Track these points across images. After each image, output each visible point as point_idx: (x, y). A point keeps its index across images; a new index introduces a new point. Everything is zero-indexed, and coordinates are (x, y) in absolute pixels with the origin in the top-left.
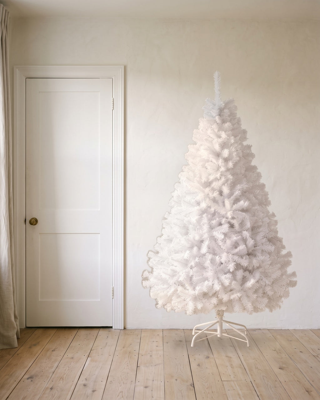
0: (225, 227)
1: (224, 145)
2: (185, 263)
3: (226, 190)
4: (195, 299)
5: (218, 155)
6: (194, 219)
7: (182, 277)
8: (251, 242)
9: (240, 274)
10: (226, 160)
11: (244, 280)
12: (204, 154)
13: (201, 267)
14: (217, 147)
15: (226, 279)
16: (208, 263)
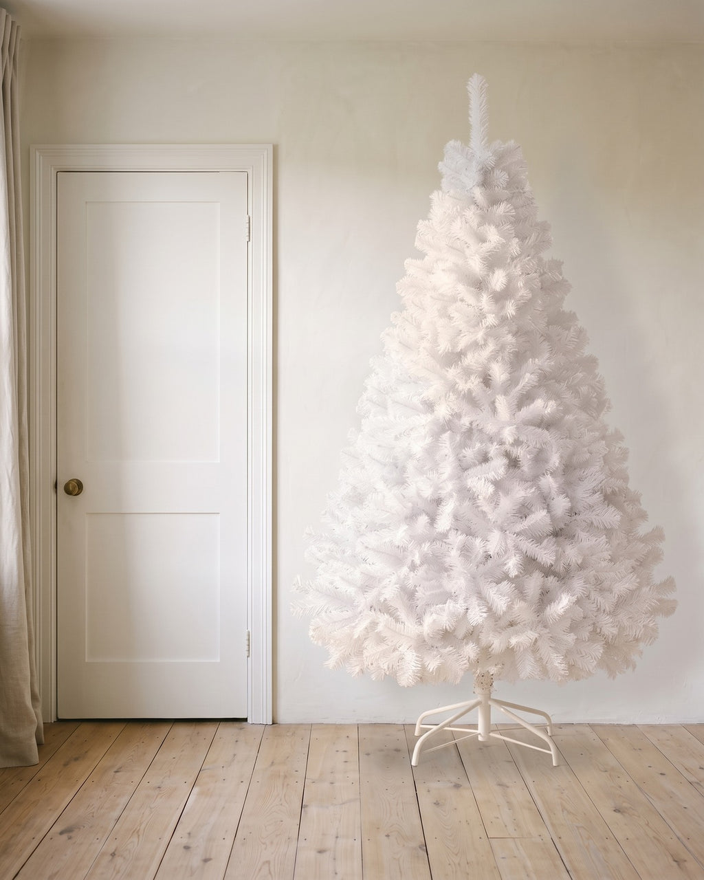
0: (498, 466)
1: (493, 261)
2: (397, 557)
3: (499, 373)
4: (422, 645)
5: (479, 285)
6: (418, 446)
7: (390, 592)
8: (561, 504)
9: (534, 583)
10: (499, 298)
11: (545, 598)
12: (445, 281)
13: (437, 565)
14: (476, 266)
15: (500, 598)
16: (453, 557)
